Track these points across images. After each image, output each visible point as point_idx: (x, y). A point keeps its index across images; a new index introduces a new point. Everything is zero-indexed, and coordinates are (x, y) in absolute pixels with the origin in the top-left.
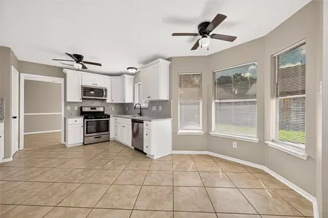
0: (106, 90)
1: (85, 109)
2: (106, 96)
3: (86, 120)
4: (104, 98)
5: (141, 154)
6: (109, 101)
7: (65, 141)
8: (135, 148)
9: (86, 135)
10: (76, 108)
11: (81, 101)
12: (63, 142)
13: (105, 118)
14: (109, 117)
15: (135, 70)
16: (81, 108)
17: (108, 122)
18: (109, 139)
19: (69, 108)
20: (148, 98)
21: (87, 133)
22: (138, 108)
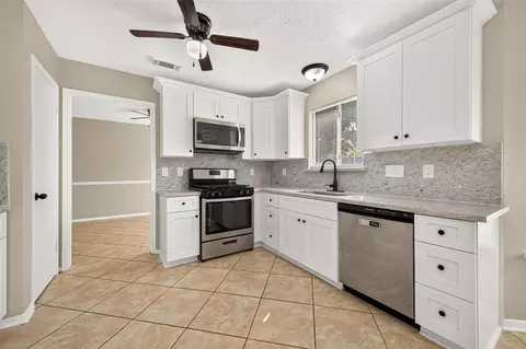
0: (243, 130)
1: (198, 175)
2: (243, 145)
3: (204, 201)
4: (239, 148)
5: (398, 328)
6: (246, 156)
7: (158, 247)
8: (346, 288)
9: (205, 238)
10: (180, 171)
11: (191, 155)
12: (154, 251)
13: (245, 195)
14: (251, 192)
15: (323, 71)
16: (191, 170)
17: (249, 204)
18: (253, 244)
19: (165, 172)
20: (396, 138)
21: (207, 233)
22: (329, 172)
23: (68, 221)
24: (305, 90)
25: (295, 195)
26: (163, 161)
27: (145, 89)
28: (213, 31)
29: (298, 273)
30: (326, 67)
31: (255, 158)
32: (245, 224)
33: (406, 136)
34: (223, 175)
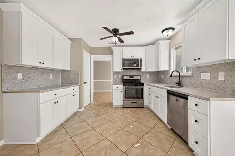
0: (141, 60)
1: (125, 78)
2: (141, 66)
3: (124, 87)
4: (139, 67)
6: (143, 70)
8: (172, 129)
9: (125, 100)
10: (120, 77)
11: (122, 71)
13: (140, 85)
14: (143, 85)
15: (172, 30)
16: (123, 76)
17: (142, 89)
18: (144, 105)
19: (115, 77)
20: (195, 60)
21: (125, 98)
22: (176, 77)
23: (93, 91)
24: (168, 39)
25: (157, 87)
26: (115, 73)
27: (109, 51)
28: (120, 32)
29: (156, 118)
30: (173, 29)
31: (147, 71)
32: (141, 97)
33: (199, 59)
34: (135, 78)
